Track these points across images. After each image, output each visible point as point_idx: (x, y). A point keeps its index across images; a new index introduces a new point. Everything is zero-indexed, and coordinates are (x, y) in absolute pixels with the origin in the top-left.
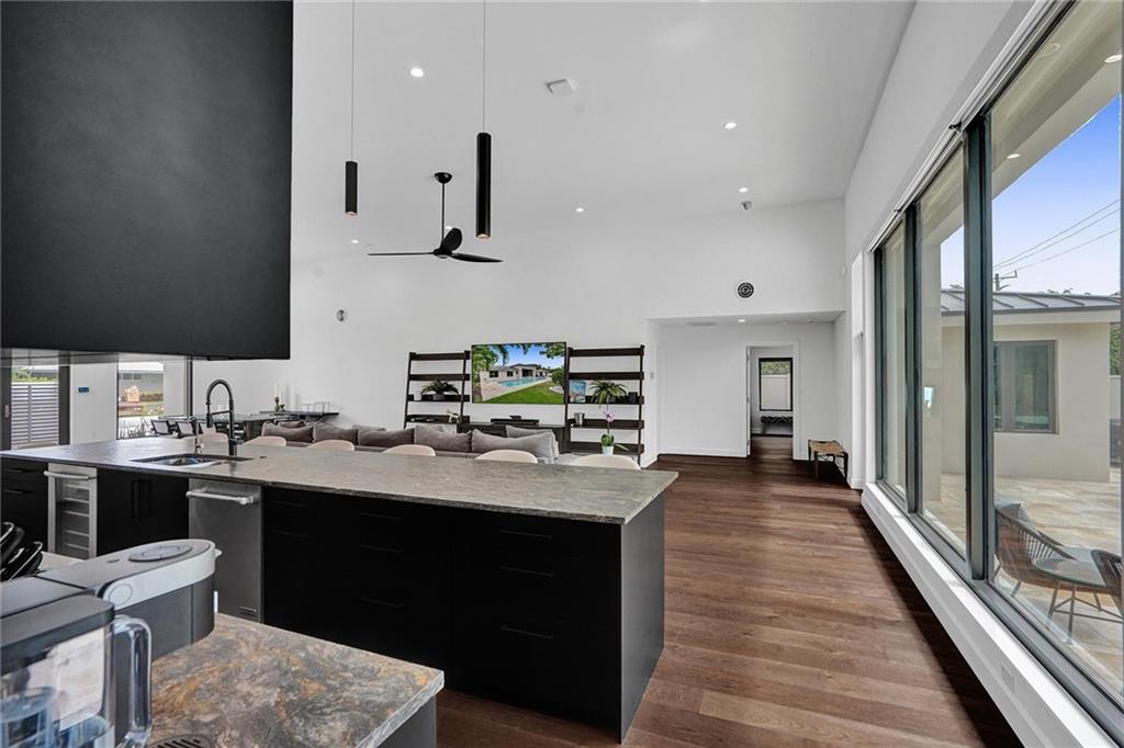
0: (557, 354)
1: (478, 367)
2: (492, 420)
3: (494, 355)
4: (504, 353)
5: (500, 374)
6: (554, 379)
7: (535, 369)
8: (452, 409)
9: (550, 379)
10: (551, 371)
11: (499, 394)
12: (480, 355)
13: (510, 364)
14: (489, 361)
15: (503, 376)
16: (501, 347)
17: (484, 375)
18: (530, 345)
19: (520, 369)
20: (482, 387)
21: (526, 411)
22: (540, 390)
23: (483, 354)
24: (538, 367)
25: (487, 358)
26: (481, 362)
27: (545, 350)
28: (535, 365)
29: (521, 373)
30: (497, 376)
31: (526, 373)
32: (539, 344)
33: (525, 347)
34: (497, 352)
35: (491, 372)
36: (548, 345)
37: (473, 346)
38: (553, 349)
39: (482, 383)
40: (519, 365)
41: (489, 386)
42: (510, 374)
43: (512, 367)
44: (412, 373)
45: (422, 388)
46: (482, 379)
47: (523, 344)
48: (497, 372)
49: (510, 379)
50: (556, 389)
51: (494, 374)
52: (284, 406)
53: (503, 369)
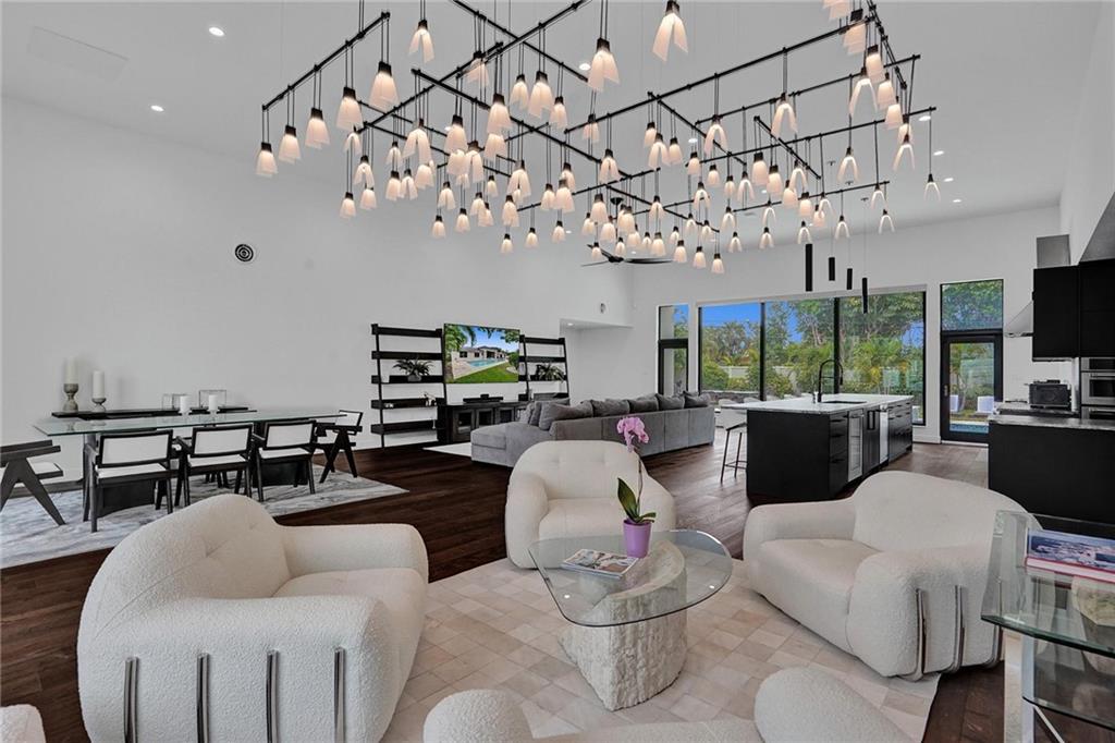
0: (513, 340)
1: (450, 347)
2: (465, 400)
3: (464, 337)
4: (472, 335)
5: (469, 354)
6: (511, 361)
7: (495, 351)
8: (435, 391)
9: (507, 361)
10: (509, 354)
11: (468, 374)
12: (451, 336)
13: (477, 346)
14: (459, 341)
15: (471, 356)
16: (469, 329)
17: (455, 355)
18: (494, 329)
19: (485, 350)
20: (454, 367)
21: (493, 390)
22: (500, 370)
23: (455, 335)
24: (499, 350)
25: (458, 339)
26: (452, 343)
27: (504, 335)
28: (496, 348)
29: (485, 354)
30: (466, 356)
31: (490, 355)
32: (500, 330)
33: (489, 331)
34: (466, 334)
35: (461, 353)
36: (507, 331)
37: (445, 327)
38: (512, 335)
39: (453, 363)
40: (484, 347)
41: (459, 366)
42: (477, 355)
43: (478, 349)
44: (381, 350)
45: (390, 368)
46: (453, 359)
47: (488, 328)
48: (466, 353)
49: (477, 359)
50: (512, 369)
51: (464, 354)
52: (104, 400)
53: (471, 350)
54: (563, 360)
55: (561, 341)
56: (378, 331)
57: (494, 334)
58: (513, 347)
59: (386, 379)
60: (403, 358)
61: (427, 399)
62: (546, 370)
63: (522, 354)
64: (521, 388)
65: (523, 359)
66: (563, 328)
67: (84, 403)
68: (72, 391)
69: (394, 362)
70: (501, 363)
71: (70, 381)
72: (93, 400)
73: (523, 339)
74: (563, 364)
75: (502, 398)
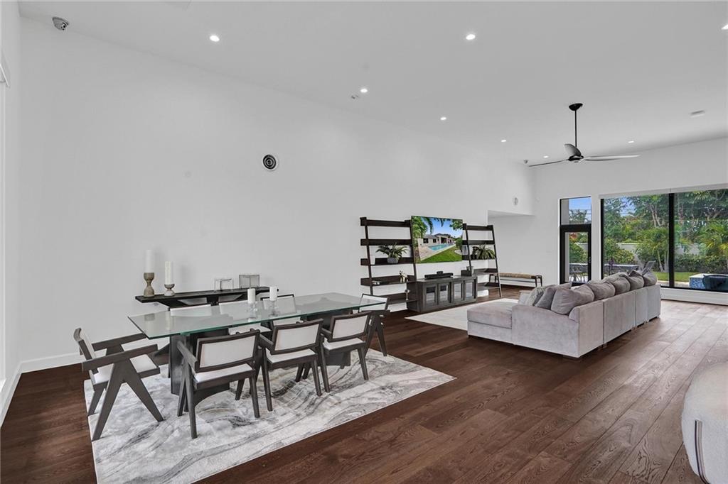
0: (458, 228)
1: (416, 235)
2: (426, 276)
3: (425, 226)
4: (431, 224)
5: (429, 240)
6: (457, 245)
7: (447, 237)
8: (407, 270)
9: (455, 245)
10: (456, 239)
11: (430, 256)
12: (417, 226)
13: (434, 234)
14: (422, 230)
15: (430, 241)
16: (428, 219)
17: (420, 241)
18: (445, 219)
19: (440, 237)
20: (420, 251)
21: (446, 267)
22: (450, 253)
23: (419, 224)
24: (449, 236)
25: (421, 228)
26: (418, 231)
27: (452, 224)
28: (447, 235)
29: (440, 240)
30: (427, 242)
31: (443, 240)
32: (449, 220)
33: (442, 221)
34: (427, 224)
35: (424, 239)
36: (454, 220)
37: (412, 218)
38: (458, 224)
39: (419, 248)
40: (439, 234)
41: (424, 250)
42: (434, 241)
43: (435, 236)
44: (369, 238)
45: (376, 253)
46: (419, 245)
47: (441, 219)
48: (427, 239)
49: (435, 244)
50: (458, 252)
51: (426, 241)
52: (173, 286)
53: (431, 237)
54: (492, 242)
55: (490, 228)
56: (365, 222)
57: (445, 223)
58: (459, 233)
59: (373, 262)
60: (383, 244)
61: (401, 277)
62: (482, 251)
63: (464, 239)
64: (464, 265)
65: (466, 242)
66: (490, 218)
67: (159, 289)
68: (150, 278)
69: (377, 248)
70: (451, 247)
71: (149, 271)
72: (165, 286)
73: (465, 227)
74: (493, 246)
75: (452, 274)
